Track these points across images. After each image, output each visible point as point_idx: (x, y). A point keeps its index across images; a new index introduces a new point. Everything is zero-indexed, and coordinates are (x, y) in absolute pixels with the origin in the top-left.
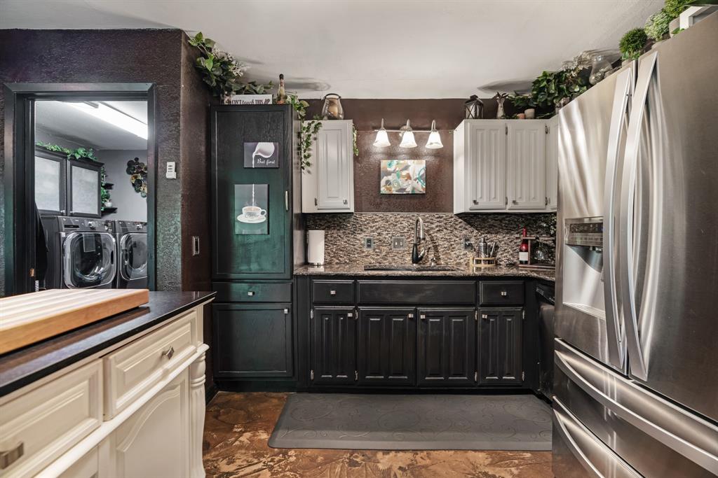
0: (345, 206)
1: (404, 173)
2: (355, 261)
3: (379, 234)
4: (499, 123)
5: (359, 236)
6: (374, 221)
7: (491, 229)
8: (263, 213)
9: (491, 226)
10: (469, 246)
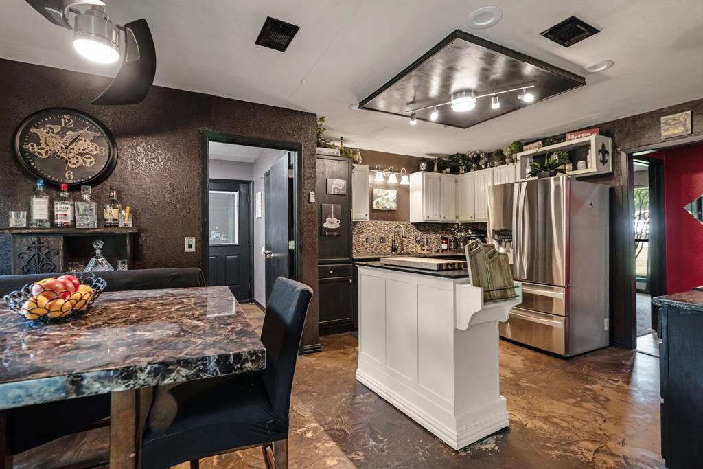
0: (365, 217)
1: (386, 197)
2: (359, 252)
3: (373, 235)
4: (435, 175)
5: (362, 236)
6: (370, 226)
7: (427, 232)
8: (338, 222)
9: (428, 230)
10: (418, 242)
